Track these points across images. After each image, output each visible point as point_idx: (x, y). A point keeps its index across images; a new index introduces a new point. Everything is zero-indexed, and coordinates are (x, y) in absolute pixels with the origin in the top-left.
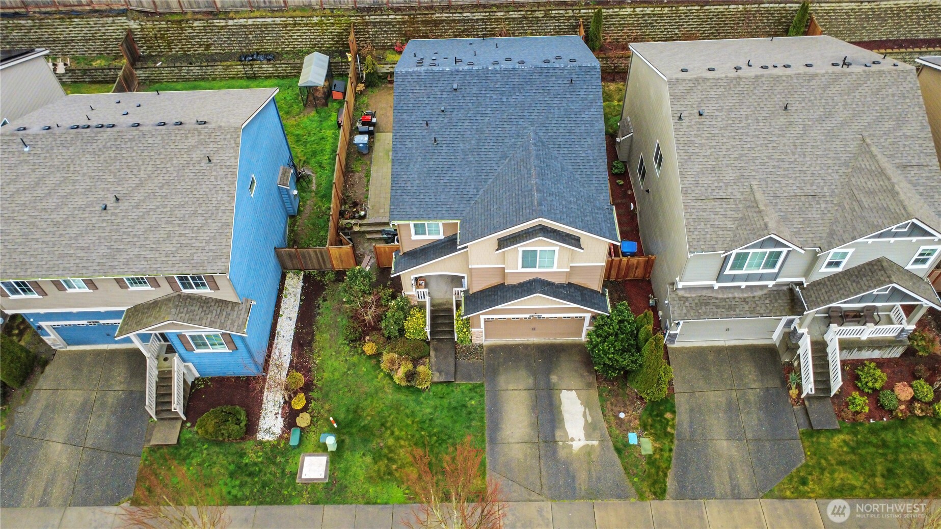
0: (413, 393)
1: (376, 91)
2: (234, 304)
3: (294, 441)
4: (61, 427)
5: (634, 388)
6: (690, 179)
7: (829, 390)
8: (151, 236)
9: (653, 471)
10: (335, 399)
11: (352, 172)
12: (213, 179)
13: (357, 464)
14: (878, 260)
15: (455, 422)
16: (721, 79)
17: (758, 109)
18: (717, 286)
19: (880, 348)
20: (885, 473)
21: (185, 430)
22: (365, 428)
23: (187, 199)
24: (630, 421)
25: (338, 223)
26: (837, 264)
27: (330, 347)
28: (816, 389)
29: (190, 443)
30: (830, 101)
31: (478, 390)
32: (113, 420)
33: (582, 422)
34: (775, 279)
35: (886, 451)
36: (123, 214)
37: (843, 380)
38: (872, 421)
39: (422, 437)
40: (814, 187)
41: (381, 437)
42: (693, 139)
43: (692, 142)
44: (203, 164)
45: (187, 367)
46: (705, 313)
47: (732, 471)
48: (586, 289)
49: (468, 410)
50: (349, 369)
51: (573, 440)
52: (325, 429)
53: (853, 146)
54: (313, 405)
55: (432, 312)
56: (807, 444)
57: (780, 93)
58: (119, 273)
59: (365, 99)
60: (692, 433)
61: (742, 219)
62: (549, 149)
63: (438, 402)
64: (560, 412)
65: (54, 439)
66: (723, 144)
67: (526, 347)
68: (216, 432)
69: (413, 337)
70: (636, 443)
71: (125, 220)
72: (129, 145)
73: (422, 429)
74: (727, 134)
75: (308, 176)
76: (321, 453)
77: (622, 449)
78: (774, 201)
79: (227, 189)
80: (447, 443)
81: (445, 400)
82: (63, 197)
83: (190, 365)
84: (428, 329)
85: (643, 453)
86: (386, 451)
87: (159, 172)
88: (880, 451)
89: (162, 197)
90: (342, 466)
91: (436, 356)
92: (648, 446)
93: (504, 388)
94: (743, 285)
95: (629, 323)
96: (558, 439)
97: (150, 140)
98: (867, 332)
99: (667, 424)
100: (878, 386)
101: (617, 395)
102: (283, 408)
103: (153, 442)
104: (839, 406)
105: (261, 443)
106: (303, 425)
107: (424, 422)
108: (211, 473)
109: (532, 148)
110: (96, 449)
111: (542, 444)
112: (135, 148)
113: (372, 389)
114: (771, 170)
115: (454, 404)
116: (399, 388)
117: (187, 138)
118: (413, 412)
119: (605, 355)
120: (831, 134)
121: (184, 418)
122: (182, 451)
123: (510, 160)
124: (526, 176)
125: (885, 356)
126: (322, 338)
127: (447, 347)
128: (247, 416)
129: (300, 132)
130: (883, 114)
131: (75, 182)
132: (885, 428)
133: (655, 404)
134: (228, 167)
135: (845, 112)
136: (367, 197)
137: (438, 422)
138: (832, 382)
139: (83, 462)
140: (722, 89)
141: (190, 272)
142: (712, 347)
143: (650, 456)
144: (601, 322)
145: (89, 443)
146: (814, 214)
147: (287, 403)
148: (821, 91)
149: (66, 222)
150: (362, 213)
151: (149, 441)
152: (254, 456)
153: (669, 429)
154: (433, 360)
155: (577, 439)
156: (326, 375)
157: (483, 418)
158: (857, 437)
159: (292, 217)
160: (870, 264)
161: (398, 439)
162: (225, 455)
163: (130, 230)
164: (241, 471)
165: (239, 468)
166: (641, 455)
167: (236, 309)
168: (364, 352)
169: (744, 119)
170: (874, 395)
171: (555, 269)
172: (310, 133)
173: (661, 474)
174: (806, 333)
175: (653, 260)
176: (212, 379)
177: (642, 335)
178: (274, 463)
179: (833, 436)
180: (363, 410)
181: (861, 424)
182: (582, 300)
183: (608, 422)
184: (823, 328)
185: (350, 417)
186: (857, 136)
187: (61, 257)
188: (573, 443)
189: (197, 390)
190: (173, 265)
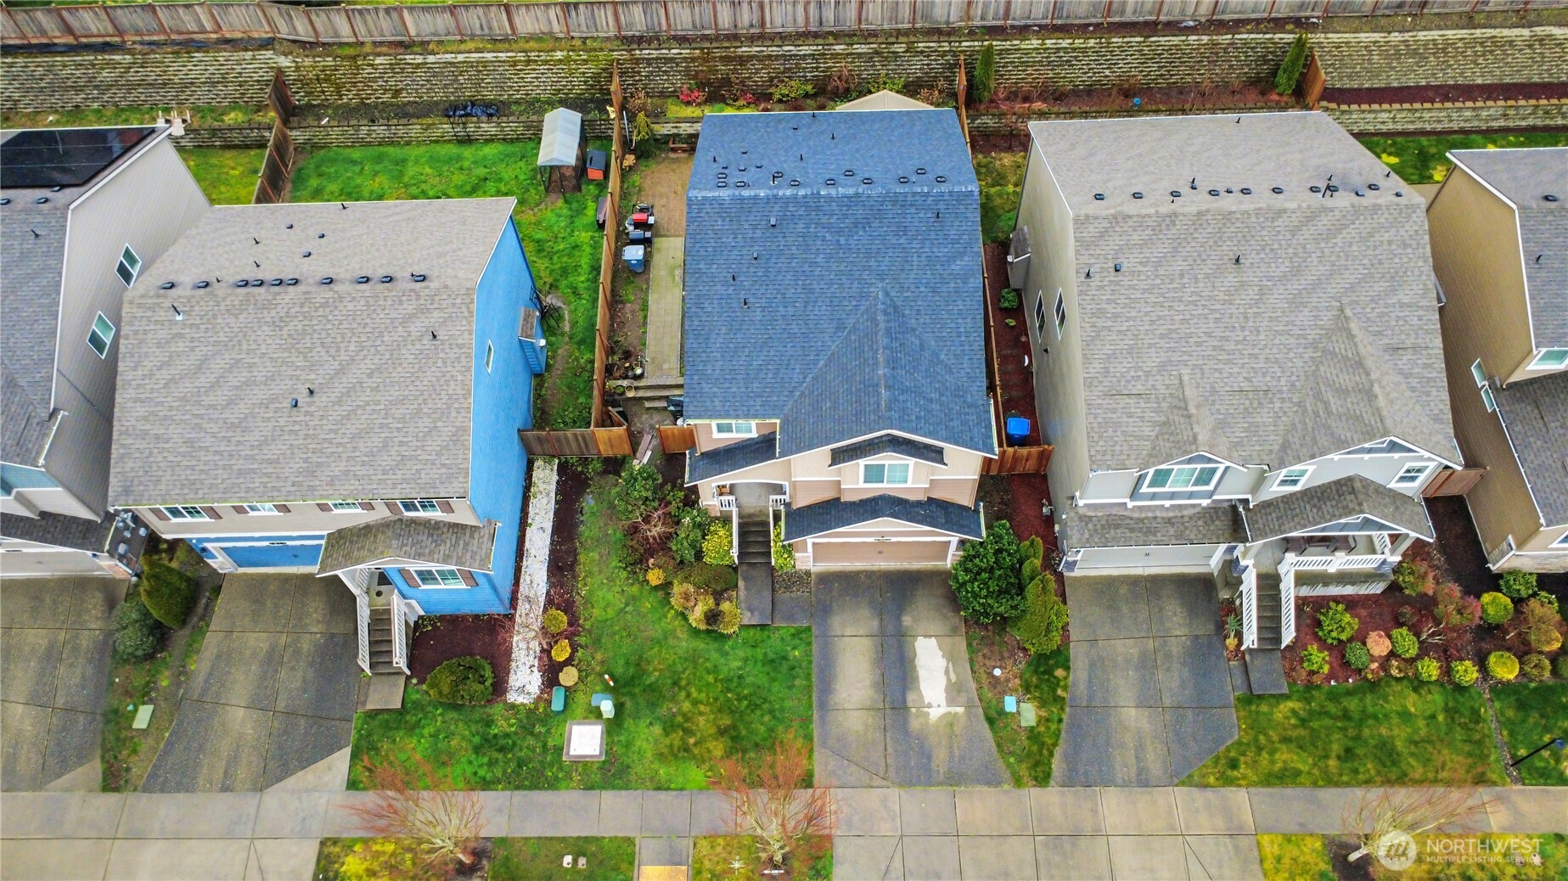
0: (715, 639)
1: (653, 165)
2: (474, 528)
3: (557, 704)
4: (241, 684)
5: (1016, 634)
6: (1097, 366)
7: (1278, 640)
8: (361, 444)
9: (1035, 748)
10: (610, 646)
11: (622, 302)
12: (440, 364)
13: (643, 736)
14: (1350, 479)
15: (774, 680)
16: (1149, 216)
17: (1199, 262)
18: (1130, 505)
19: (1353, 584)
20: (1342, 753)
21: (410, 689)
22: (651, 688)
23: (406, 393)
24: (1008, 680)
25: (604, 384)
26: (1295, 482)
27: (600, 572)
28: (1260, 639)
29: (417, 706)
30: (1301, 250)
31: (803, 636)
32: (311, 674)
33: (943, 682)
34: (1210, 497)
35: (1347, 723)
36: (321, 413)
37: (1298, 629)
38: (1333, 683)
39: (729, 700)
40: (1268, 379)
41: (673, 699)
42: (1104, 306)
43: (1102, 311)
44: (425, 342)
45: (409, 606)
46: (1114, 539)
47: (1140, 748)
48: (953, 505)
49: (790, 663)
50: (627, 605)
51: (930, 706)
52: (598, 688)
53: (1326, 319)
54: (579, 654)
55: (741, 526)
56: (1242, 714)
57: (1230, 239)
58: (322, 497)
59: (636, 178)
60: (1091, 697)
61: (1164, 424)
62: (904, 316)
63: (750, 652)
64: (914, 667)
65: (233, 702)
66: (1147, 314)
67: (869, 574)
68: (454, 692)
69: (715, 562)
70: (1014, 710)
71: (325, 422)
72: (320, 312)
73: (729, 690)
74: (1152, 299)
75: (557, 309)
76: (594, 720)
77: (995, 718)
78: (1211, 398)
79: (460, 378)
80: (762, 709)
81: (758, 650)
82: (237, 388)
83: (414, 602)
84: (735, 552)
85: (1023, 724)
86: (680, 719)
87: (365, 352)
88: (1339, 724)
89: (372, 390)
90: (622, 738)
91: (746, 588)
92: (1029, 714)
93: (839, 633)
94: (1167, 503)
95: (1010, 555)
96: (910, 704)
97: (350, 306)
98: (1338, 562)
99: (1058, 685)
100: (1344, 637)
101: (993, 644)
102: (540, 659)
103: (370, 706)
104: (1291, 661)
105: (513, 706)
106: (569, 683)
107: (731, 680)
108: (450, 746)
109: (881, 317)
110: (290, 714)
111: (888, 712)
112: (330, 318)
113: (659, 634)
114: (1209, 353)
115: (771, 655)
116: (696, 632)
117: (401, 303)
118: (715, 666)
119: (975, 598)
120: (1299, 300)
121: (408, 673)
122: (408, 717)
123: (850, 332)
124: (871, 362)
125: (1361, 592)
126: (588, 558)
127: (760, 575)
128: (493, 672)
129: (540, 235)
130: (1373, 271)
131: (251, 366)
132: (1349, 693)
133: (1042, 658)
134: (460, 346)
135: (1321, 268)
136: (644, 344)
137: (749, 680)
138: (1283, 629)
139: (275, 732)
140: (1149, 232)
141: (418, 496)
142: (1125, 577)
143: (1032, 729)
144: (972, 553)
145: (281, 705)
146: (1264, 417)
147: (546, 652)
148: (1288, 236)
149: (244, 424)
150: (639, 371)
151: (364, 703)
152: (505, 724)
153: (1059, 692)
154: (742, 593)
155: (935, 705)
156: (596, 612)
157: (810, 674)
158: (1310, 704)
159: (538, 376)
160: (1338, 483)
161: (695, 703)
162: (466, 723)
163: (332, 436)
164: (489, 744)
165: (486, 740)
166: (1020, 727)
167: (476, 535)
168: (647, 582)
169: (1177, 276)
170: (1339, 650)
171: (909, 485)
172: (556, 238)
173: (1045, 752)
174: (1251, 566)
175: (1050, 452)
176: (442, 618)
177: (1027, 569)
178: (532, 734)
179: (1278, 703)
180: (649, 663)
181: (1318, 687)
182: (947, 522)
183: (977, 680)
184: (1278, 554)
185: (632, 671)
186: (1334, 303)
187: (240, 473)
188: (930, 710)
189: (422, 633)
190: (394, 486)
